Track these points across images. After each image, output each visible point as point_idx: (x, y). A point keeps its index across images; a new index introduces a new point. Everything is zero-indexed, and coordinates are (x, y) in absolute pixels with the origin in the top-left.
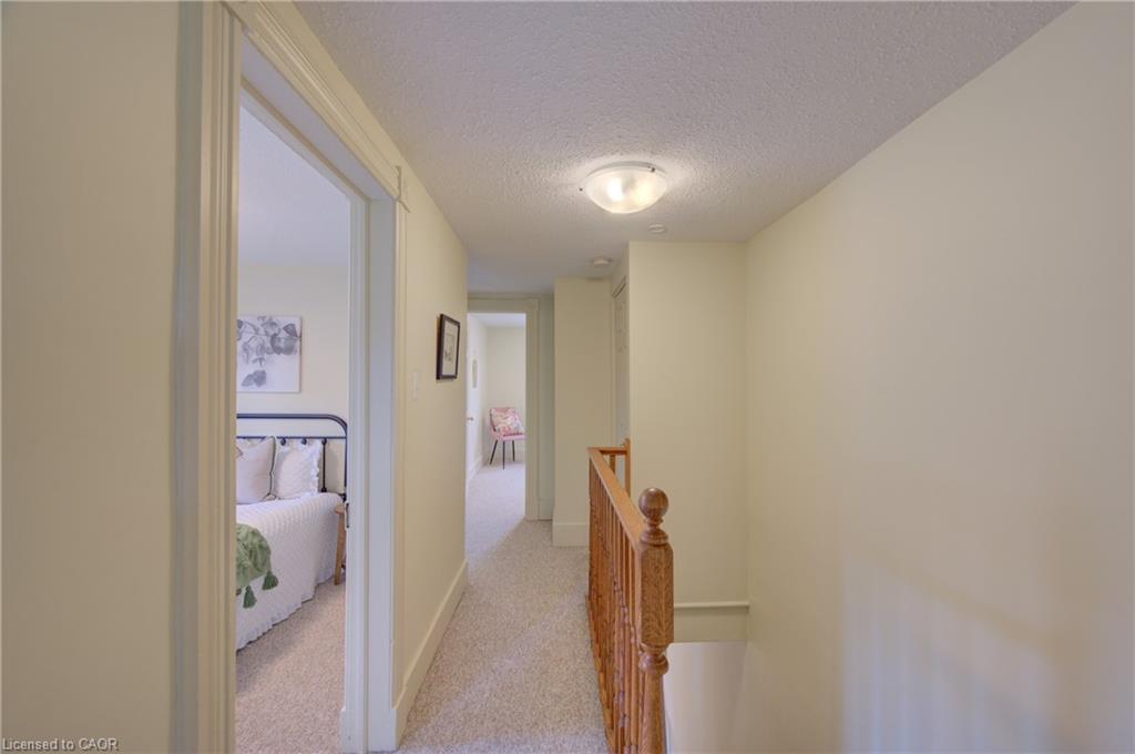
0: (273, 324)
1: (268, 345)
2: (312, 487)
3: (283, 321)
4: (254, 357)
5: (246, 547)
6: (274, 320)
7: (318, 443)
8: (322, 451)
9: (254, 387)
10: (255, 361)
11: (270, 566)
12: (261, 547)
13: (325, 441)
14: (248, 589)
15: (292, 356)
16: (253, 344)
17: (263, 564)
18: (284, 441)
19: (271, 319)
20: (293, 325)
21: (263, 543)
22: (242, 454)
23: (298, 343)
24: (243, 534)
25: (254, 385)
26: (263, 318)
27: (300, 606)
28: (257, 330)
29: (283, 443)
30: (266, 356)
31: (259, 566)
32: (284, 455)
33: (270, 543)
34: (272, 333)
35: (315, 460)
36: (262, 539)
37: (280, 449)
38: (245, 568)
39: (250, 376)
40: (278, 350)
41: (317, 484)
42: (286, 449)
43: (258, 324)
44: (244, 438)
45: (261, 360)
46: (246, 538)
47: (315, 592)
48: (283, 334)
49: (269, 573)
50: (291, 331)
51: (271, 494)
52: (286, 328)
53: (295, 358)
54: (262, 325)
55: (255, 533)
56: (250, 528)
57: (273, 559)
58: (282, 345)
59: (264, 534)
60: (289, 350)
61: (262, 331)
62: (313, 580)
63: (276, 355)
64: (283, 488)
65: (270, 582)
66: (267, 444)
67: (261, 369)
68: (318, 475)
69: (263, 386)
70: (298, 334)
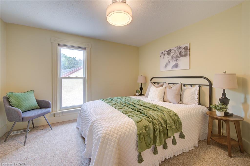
0: (180, 48)
1: (179, 55)
2: (195, 102)
3: (183, 46)
4: (175, 59)
5: (173, 120)
6: (180, 47)
7: (197, 87)
8: (199, 90)
9: (175, 69)
10: (175, 61)
11: (181, 129)
12: (178, 121)
13: (200, 86)
14: (174, 137)
15: (187, 57)
16: (174, 56)
17: (179, 128)
18: (184, 85)
19: (179, 46)
20: (187, 47)
21: (179, 120)
22: (172, 88)
23: (189, 52)
24: (171, 114)
25: (175, 68)
26: (177, 47)
27: (193, 148)
28: (175, 51)
29: (184, 86)
30: (178, 59)
31: (178, 128)
32: (185, 89)
33: (182, 120)
34: (180, 51)
35: (197, 93)
36: (178, 118)
37: (183, 88)
38: (172, 128)
39: (173, 66)
40: (182, 56)
41: (197, 102)
42: (185, 88)
43: (176, 49)
44: (172, 84)
45: (177, 60)
46: (173, 116)
47: (199, 144)
48: (184, 50)
49: (181, 132)
50: (186, 49)
51: (181, 101)
52: (184, 48)
53: (188, 57)
54: (177, 49)
55: (176, 115)
56: (174, 112)
57: (183, 127)
58: (183, 54)
59: (179, 116)
60: (185, 55)
61: (177, 51)
62: (198, 139)
63: (181, 57)
64: (185, 100)
65: (182, 136)
66: (179, 86)
67: (177, 63)
68: (198, 98)
69: (177, 68)
70: (189, 48)
